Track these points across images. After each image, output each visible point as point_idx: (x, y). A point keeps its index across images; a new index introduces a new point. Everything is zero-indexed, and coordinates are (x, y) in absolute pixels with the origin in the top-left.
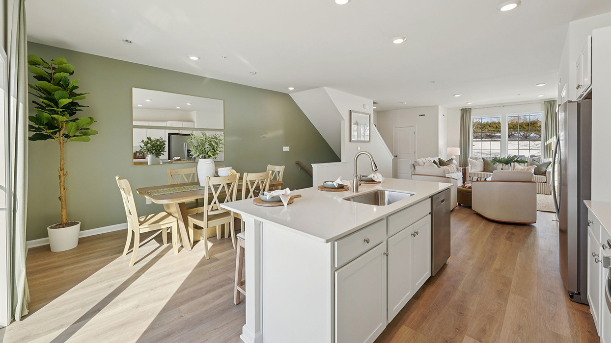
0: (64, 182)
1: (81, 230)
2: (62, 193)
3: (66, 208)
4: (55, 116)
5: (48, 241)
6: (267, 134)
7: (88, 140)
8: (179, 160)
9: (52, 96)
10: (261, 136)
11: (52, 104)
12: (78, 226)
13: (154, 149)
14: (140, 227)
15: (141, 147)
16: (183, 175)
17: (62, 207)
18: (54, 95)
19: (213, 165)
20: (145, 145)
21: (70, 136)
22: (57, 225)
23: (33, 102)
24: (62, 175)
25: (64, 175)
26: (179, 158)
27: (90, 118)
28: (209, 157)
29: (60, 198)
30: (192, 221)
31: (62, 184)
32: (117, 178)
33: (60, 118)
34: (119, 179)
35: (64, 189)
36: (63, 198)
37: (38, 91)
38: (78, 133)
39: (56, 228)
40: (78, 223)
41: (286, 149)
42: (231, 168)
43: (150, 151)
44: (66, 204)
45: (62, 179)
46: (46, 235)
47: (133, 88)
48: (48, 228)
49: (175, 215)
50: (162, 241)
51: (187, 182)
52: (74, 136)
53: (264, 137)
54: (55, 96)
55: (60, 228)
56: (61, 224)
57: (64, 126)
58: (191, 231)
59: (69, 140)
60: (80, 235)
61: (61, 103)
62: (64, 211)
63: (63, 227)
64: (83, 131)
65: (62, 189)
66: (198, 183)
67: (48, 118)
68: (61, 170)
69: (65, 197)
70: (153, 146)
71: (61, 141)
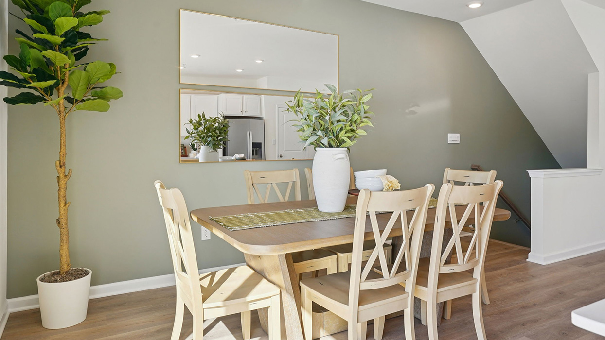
0: (65, 189)
1: (92, 285)
2: (62, 212)
3: (68, 242)
4: (49, 53)
5: (37, 301)
6: (418, 106)
7: (105, 109)
8: (243, 159)
9: (45, 15)
10: (407, 111)
11: (44, 28)
12: (88, 278)
13: (210, 136)
14: (205, 305)
15: (188, 132)
16: (274, 185)
17: (62, 240)
18: (47, 12)
19: (345, 164)
20: (196, 128)
21: (77, 100)
22: (54, 274)
23: (17, 31)
24: (62, 176)
25: (66, 176)
26: (242, 156)
27: (111, 64)
28: (340, 143)
29: (58, 222)
30: (310, 294)
31: (62, 193)
32: (157, 185)
33: (59, 58)
34: (162, 187)
35: (66, 203)
36: (63, 222)
37: (24, 10)
38: (89, 95)
39: (50, 282)
40: (87, 273)
41: (453, 138)
42: (384, 171)
43: (203, 139)
44: (68, 234)
45: (62, 182)
46: (34, 290)
47: (182, 12)
48: (38, 280)
49: (273, 277)
50: (240, 327)
51: (282, 200)
52: (83, 101)
53: (414, 113)
54: (50, 14)
55: (56, 281)
56: (58, 273)
57: (67, 79)
58: (308, 317)
59: (74, 108)
60: (91, 292)
61: (58, 25)
62: (65, 247)
63: (63, 280)
64: (98, 90)
65: (62, 204)
66: (313, 204)
67: (38, 61)
68: (61, 166)
69: (67, 220)
70: (208, 129)
71: (62, 109)
